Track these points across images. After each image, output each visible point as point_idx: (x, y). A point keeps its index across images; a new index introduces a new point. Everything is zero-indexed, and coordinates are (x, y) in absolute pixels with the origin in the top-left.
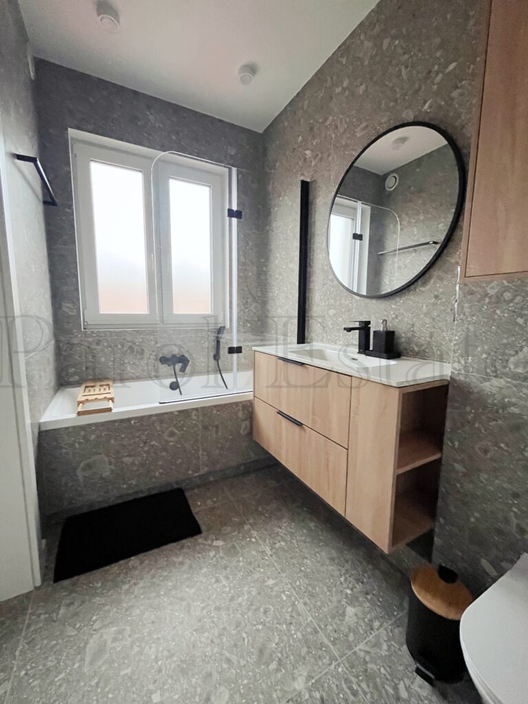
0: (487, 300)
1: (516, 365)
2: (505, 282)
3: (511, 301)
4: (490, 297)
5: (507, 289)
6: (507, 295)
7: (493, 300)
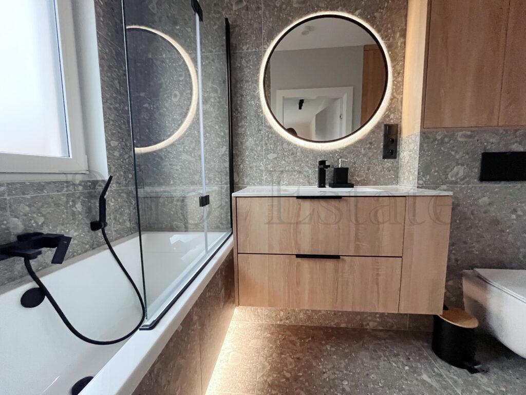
0: (437, 142)
1: (452, 177)
2: (445, 132)
3: (448, 142)
4: (438, 141)
5: (446, 136)
6: (446, 140)
7: (440, 142)
